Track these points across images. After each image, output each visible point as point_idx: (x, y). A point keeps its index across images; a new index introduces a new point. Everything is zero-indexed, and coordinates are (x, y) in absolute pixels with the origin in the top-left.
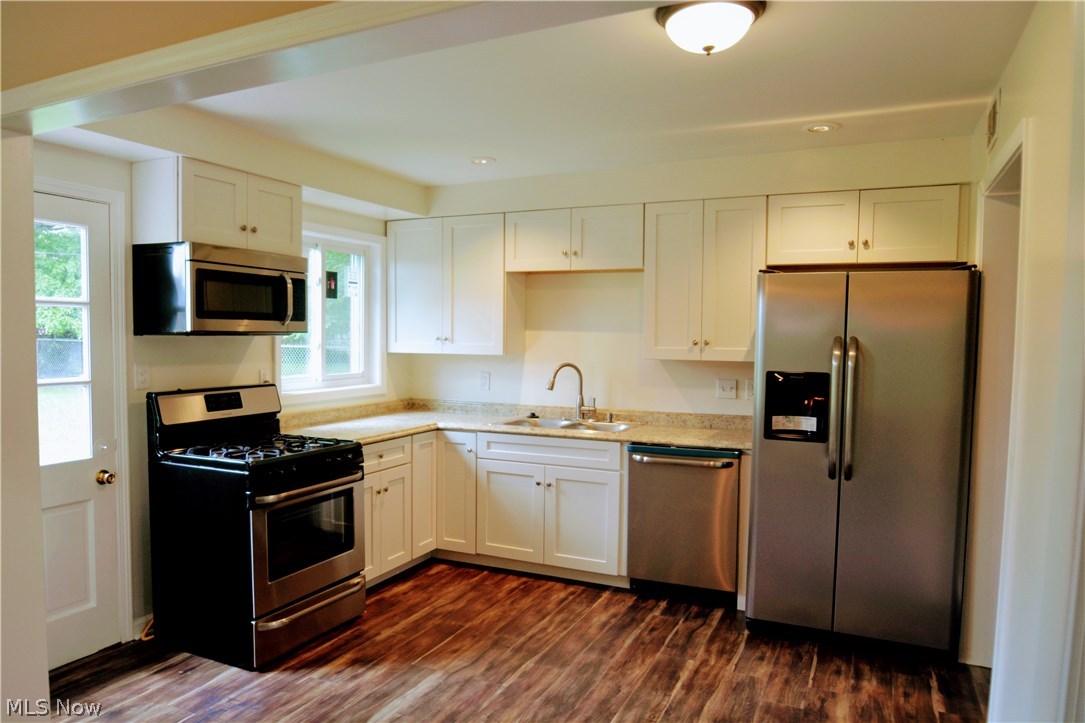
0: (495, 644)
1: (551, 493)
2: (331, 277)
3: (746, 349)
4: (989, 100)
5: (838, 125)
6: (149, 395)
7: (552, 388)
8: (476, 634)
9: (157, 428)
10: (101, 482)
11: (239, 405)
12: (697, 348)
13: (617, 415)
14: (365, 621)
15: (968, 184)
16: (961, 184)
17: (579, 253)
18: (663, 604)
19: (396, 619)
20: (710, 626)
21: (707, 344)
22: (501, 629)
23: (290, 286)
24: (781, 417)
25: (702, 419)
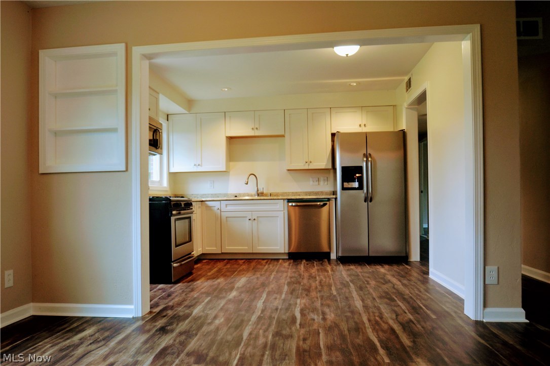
1: (255, 223)
3: (325, 164)
4: (406, 78)
5: (358, 83)
7: (247, 184)
12: (307, 164)
13: (272, 195)
15: (395, 106)
16: (394, 106)
17: (258, 128)
19: (208, 271)
21: (311, 162)
24: (347, 183)
25: (306, 193)
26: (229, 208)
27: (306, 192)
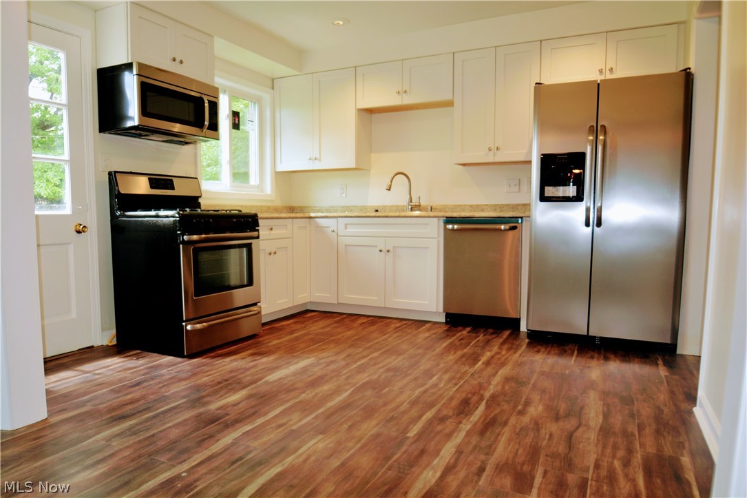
0: (351, 346)
1: (390, 257)
2: (236, 115)
3: (526, 150)
6: (110, 174)
7: (389, 190)
8: (337, 342)
9: (116, 195)
10: (79, 232)
11: (173, 188)
12: (492, 153)
13: (435, 209)
14: (261, 337)
15: (684, 23)
16: (679, 23)
17: (408, 91)
18: (468, 329)
19: (283, 336)
20: (501, 337)
21: (498, 149)
22: (356, 340)
23: (207, 105)
24: (551, 187)
25: (495, 207)
26: (351, 230)
27: (495, 205)
